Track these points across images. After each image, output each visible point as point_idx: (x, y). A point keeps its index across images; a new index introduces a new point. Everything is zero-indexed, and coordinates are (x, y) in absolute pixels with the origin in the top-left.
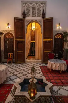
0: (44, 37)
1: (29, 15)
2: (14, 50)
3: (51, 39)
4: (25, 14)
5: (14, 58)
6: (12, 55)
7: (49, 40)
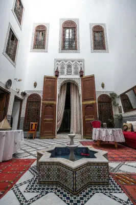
0: (84, 100)
1: (63, 73)
2: (39, 118)
3: (94, 102)
4: (58, 72)
5: (38, 130)
6: (36, 125)
7: (91, 102)
